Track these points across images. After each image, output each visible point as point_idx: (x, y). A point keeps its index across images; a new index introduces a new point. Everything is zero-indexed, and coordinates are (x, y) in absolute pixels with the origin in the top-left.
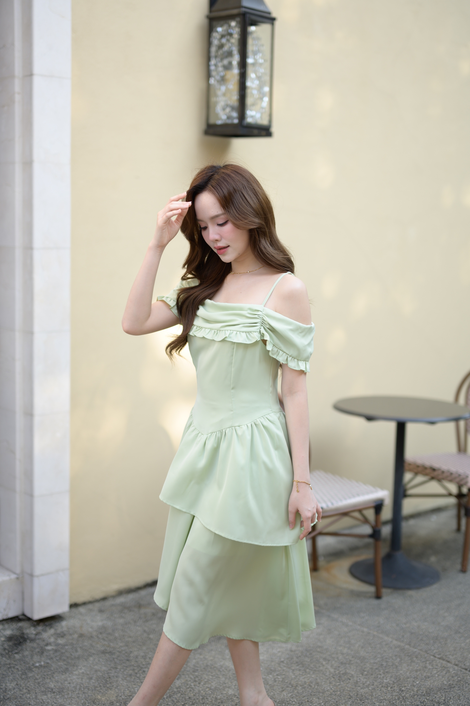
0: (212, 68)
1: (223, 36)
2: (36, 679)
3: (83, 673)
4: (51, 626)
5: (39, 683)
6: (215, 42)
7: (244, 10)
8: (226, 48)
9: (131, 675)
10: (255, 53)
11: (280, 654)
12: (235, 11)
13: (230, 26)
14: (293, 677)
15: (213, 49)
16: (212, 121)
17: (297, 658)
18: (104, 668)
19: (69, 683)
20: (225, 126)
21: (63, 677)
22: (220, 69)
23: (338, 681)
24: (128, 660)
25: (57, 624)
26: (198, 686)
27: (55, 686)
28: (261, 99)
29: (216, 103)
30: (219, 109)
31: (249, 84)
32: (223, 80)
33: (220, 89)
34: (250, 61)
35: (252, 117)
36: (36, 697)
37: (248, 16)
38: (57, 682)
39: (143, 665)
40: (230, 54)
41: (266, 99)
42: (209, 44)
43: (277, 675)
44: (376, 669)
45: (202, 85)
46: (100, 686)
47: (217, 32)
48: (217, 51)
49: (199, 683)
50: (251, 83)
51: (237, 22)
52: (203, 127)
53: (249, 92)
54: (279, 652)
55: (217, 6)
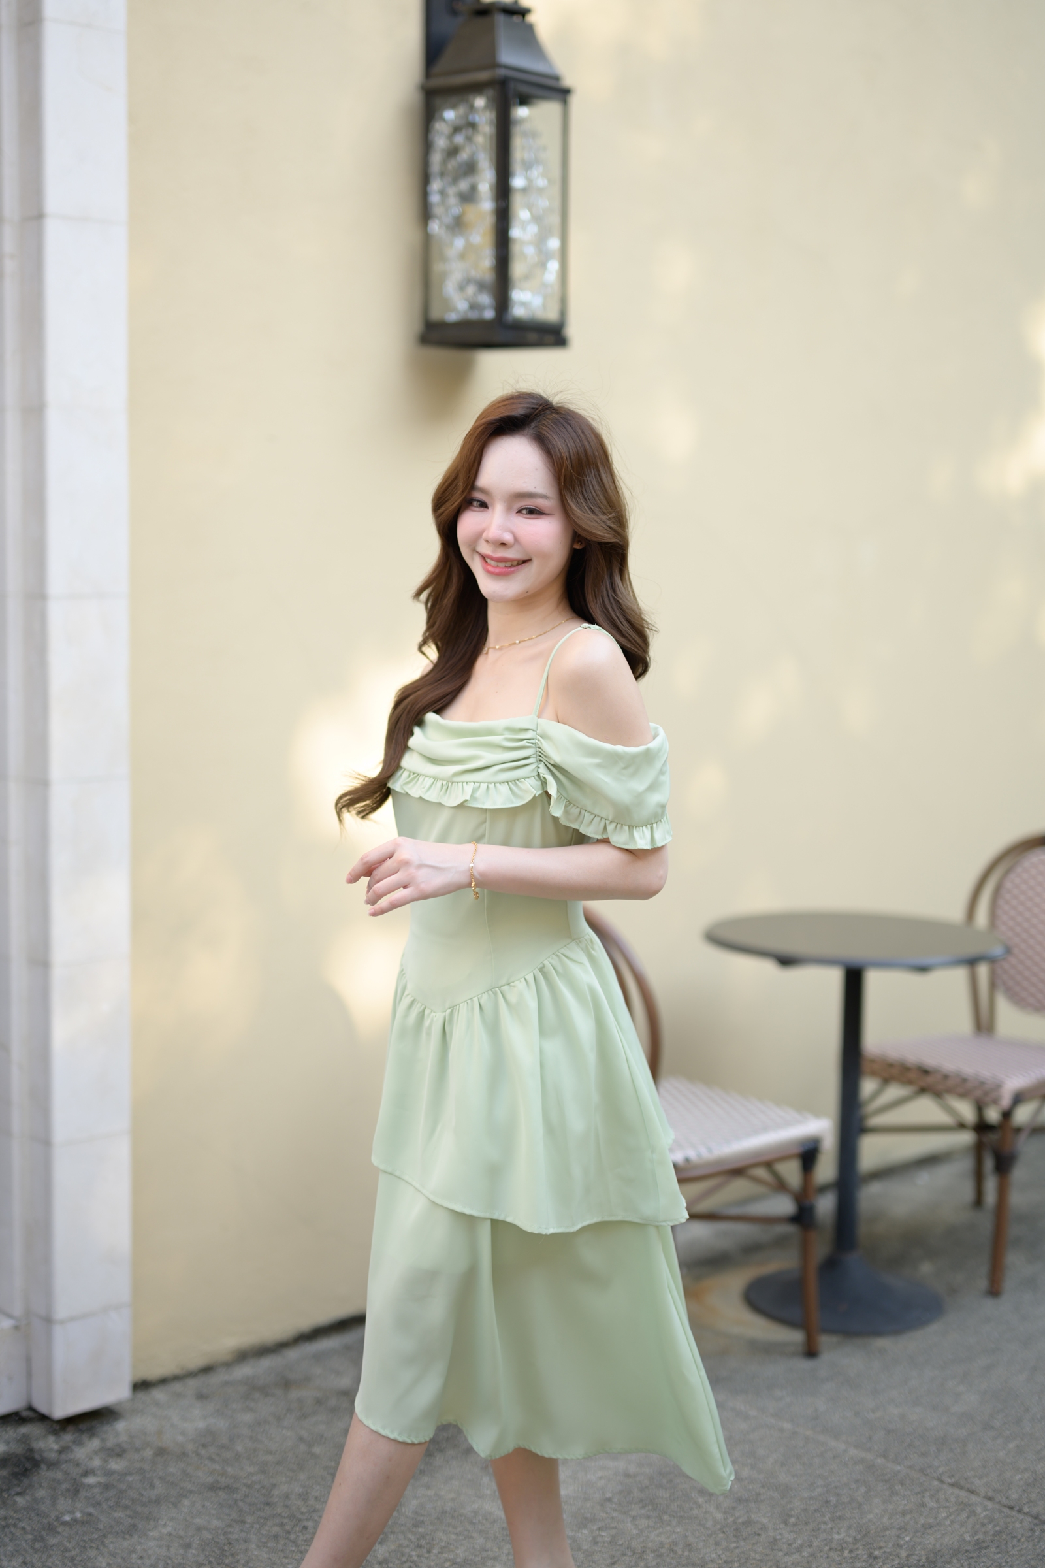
0: (435, 198)
1: (457, 129)
2: (67, 1550)
3: (170, 1534)
4: (92, 1433)
5: (73, 1559)
6: (441, 143)
7: (502, 72)
8: (464, 156)
9: (276, 1537)
10: (528, 166)
11: (602, 1482)
12: (483, 76)
13: (472, 108)
14: (635, 1532)
15: (436, 158)
16: (436, 314)
17: (642, 1490)
18: (216, 1523)
19: (141, 1558)
20: (464, 324)
21: (126, 1544)
22: (452, 200)
23: (734, 1539)
24: (268, 1504)
25: (106, 1428)
26: (427, 1558)
28: (543, 265)
29: (444, 276)
30: (450, 288)
31: (515, 232)
32: (458, 225)
33: (452, 244)
34: (517, 182)
35: (524, 304)
37: (512, 85)
38: (114, 1555)
39: (302, 1513)
40: (470, 168)
41: (554, 266)
42: (426, 146)
43: (600, 1529)
44: (816, 1511)
45: (412, 235)
46: (210, 1562)
47: (444, 120)
48: (444, 162)
49: (429, 1552)
50: (522, 231)
51: (488, 99)
52: (417, 326)
53: (516, 249)
54: (601, 1478)
55: (442, 64)
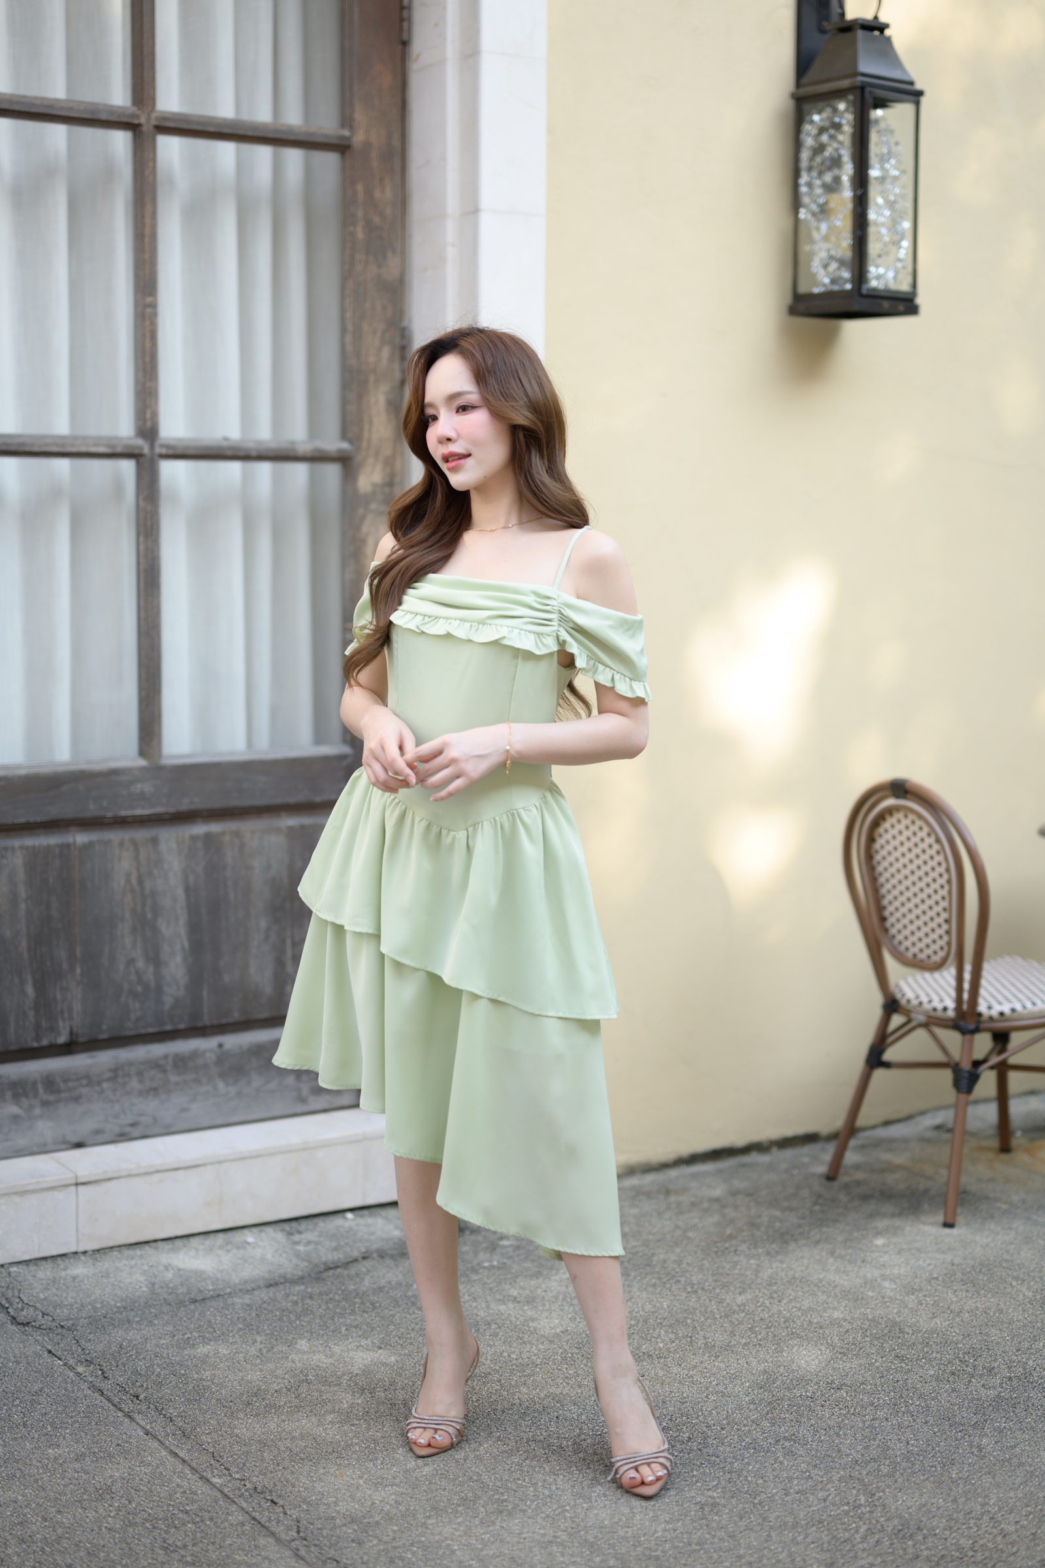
0: (804, 189)
1: (822, 130)
2: (486, 1283)
5: (491, 1289)
6: (809, 142)
7: (861, 78)
8: (829, 152)
9: (654, 1285)
10: (883, 159)
11: (930, 1268)
12: (845, 83)
13: (835, 110)
14: (955, 1299)
15: (805, 155)
16: (803, 289)
17: (963, 1274)
19: (545, 1291)
20: (828, 295)
21: (533, 1282)
22: (819, 191)
24: (648, 1265)
26: (778, 1305)
27: (519, 1294)
28: (897, 244)
29: (812, 254)
30: (816, 265)
31: (872, 215)
32: (823, 211)
33: (818, 229)
34: (874, 173)
35: (878, 277)
36: (488, 1307)
37: (868, 89)
38: (524, 1289)
39: (677, 1272)
40: (836, 162)
41: (906, 244)
42: (797, 145)
45: (786, 222)
47: (812, 122)
48: (812, 159)
49: (780, 1301)
50: (878, 214)
51: (848, 102)
52: (788, 299)
53: (872, 230)
54: (929, 1265)
55: (811, 75)
